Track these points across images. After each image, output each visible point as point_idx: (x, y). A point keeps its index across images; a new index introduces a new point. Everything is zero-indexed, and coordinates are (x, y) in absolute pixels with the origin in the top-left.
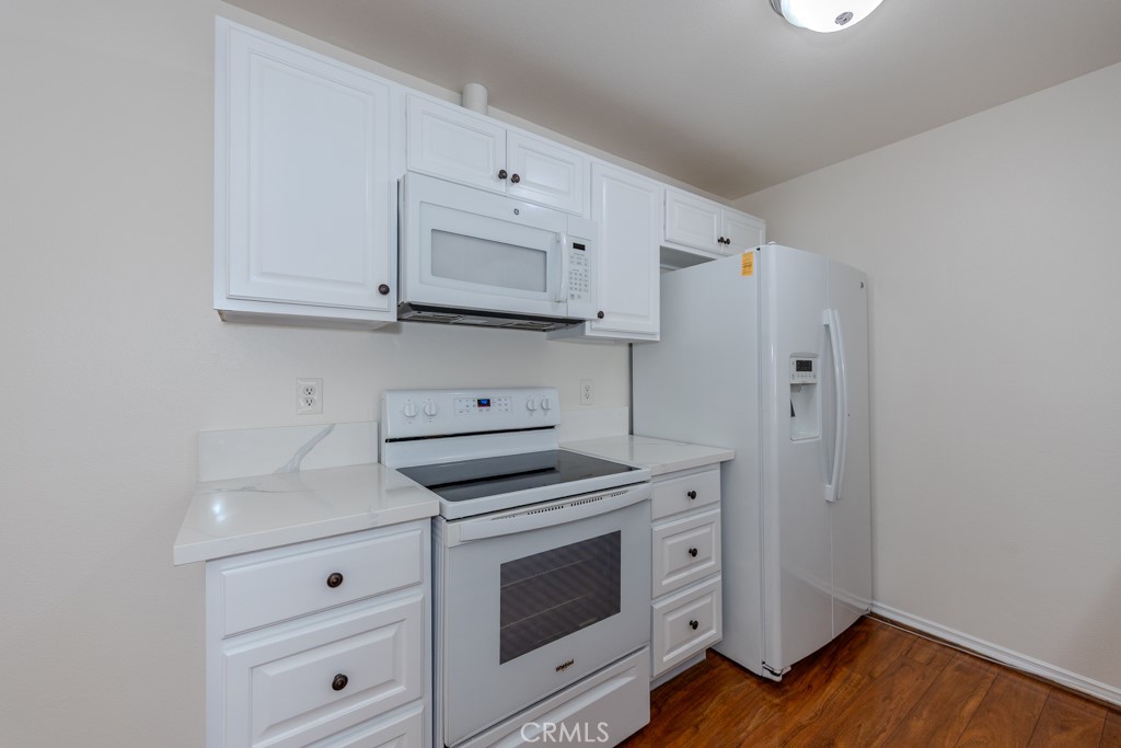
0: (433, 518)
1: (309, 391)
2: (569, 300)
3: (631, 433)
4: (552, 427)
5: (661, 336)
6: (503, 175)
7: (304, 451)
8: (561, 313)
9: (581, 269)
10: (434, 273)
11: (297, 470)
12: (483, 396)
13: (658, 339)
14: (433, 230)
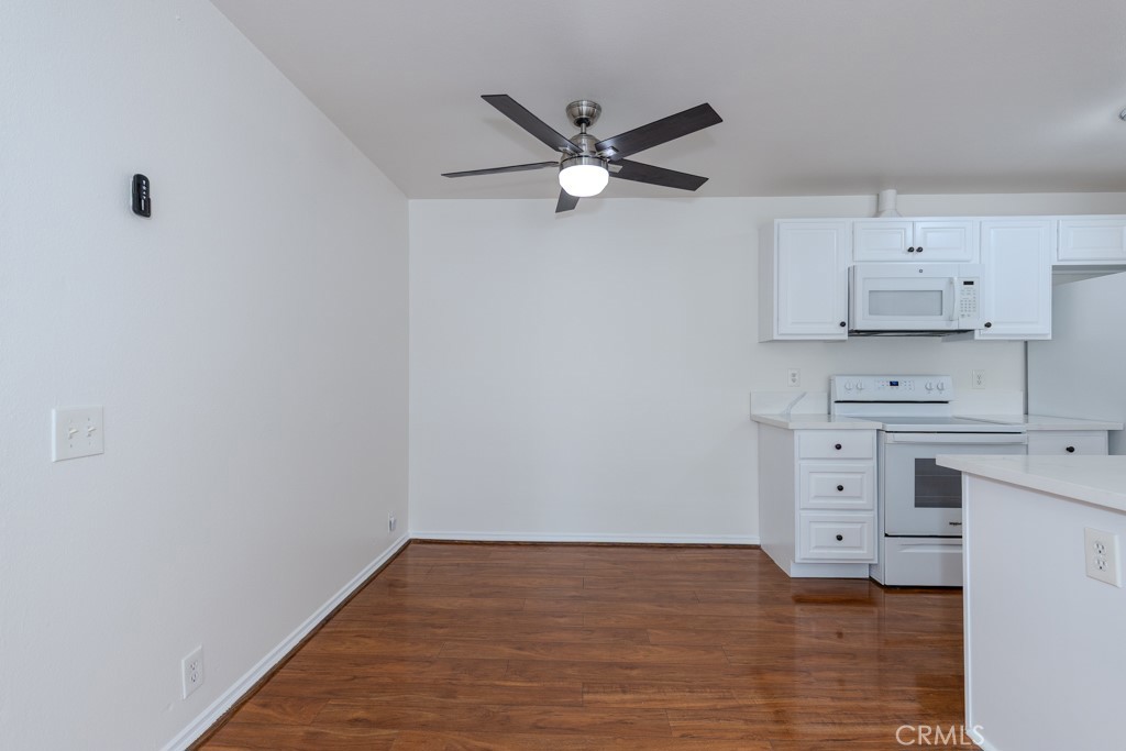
0: (878, 430)
1: (794, 375)
2: (961, 319)
3: (1027, 413)
4: (946, 402)
5: (1053, 336)
6: (911, 250)
7: (792, 405)
8: (954, 327)
9: (970, 297)
10: (870, 314)
11: (789, 414)
12: (894, 379)
13: (1050, 337)
14: (870, 292)
